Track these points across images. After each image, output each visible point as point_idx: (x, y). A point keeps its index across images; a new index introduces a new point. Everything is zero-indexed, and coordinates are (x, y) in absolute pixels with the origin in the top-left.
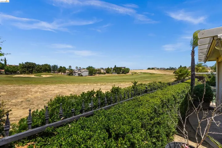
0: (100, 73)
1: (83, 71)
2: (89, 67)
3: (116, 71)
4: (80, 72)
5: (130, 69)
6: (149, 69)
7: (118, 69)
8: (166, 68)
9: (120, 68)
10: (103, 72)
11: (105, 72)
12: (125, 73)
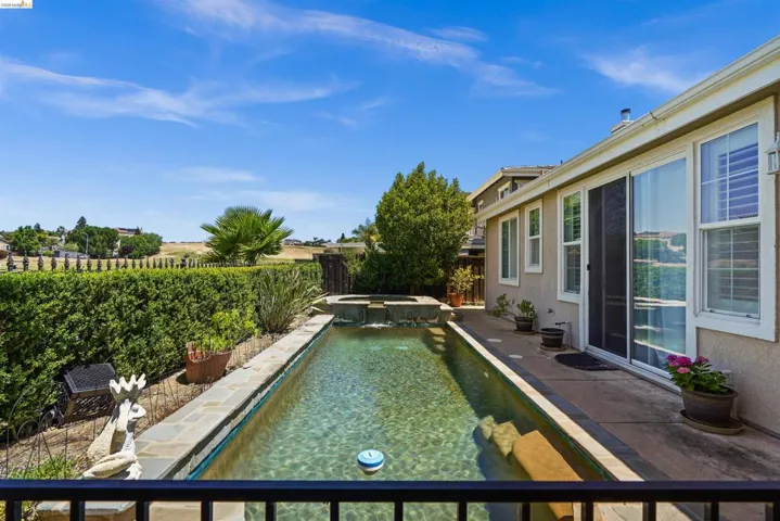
3: (83, 243)
5: (163, 240)
7: (98, 237)
8: (304, 241)
9: (109, 236)
12: (135, 252)
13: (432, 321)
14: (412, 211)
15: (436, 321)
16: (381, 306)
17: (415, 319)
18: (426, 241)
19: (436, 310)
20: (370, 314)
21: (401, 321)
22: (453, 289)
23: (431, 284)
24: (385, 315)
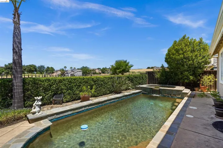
0: (95, 73)
1: (76, 71)
2: (83, 67)
4: (72, 73)
6: (149, 68)
10: (98, 72)
11: (101, 72)
13: (178, 96)
14: (177, 54)
15: (180, 96)
16: (158, 89)
17: (171, 95)
18: (183, 66)
19: (180, 92)
20: (153, 91)
21: (165, 95)
22: (203, 85)
23: (187, 82)
24: (159, 92)
